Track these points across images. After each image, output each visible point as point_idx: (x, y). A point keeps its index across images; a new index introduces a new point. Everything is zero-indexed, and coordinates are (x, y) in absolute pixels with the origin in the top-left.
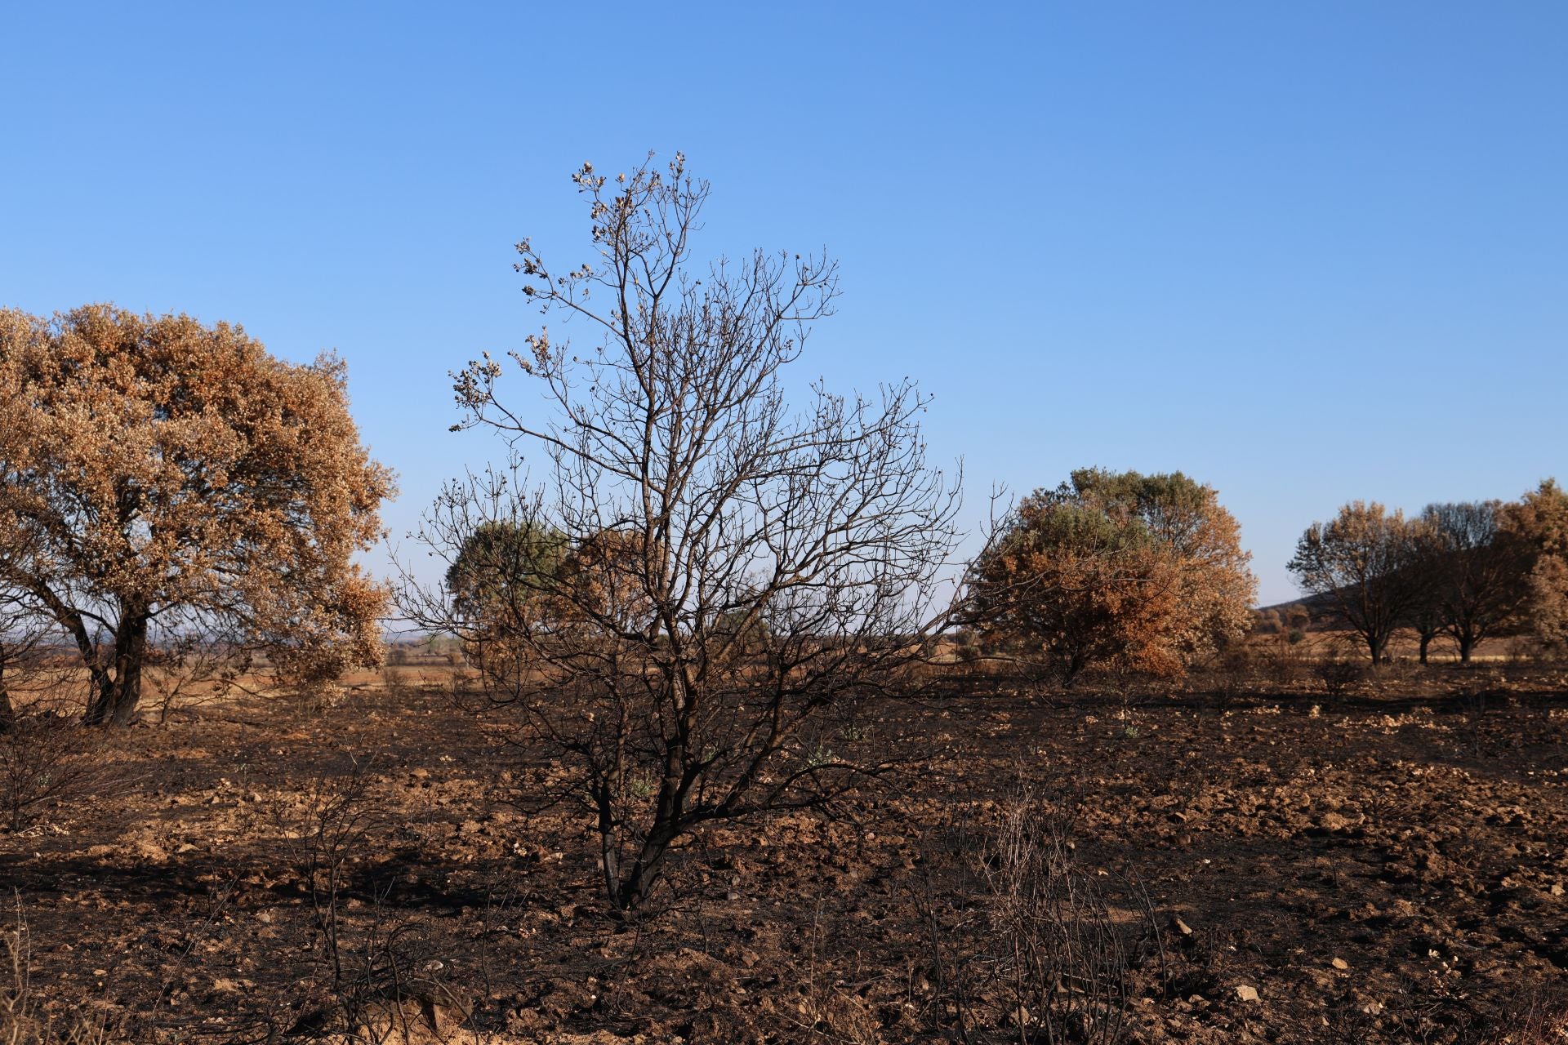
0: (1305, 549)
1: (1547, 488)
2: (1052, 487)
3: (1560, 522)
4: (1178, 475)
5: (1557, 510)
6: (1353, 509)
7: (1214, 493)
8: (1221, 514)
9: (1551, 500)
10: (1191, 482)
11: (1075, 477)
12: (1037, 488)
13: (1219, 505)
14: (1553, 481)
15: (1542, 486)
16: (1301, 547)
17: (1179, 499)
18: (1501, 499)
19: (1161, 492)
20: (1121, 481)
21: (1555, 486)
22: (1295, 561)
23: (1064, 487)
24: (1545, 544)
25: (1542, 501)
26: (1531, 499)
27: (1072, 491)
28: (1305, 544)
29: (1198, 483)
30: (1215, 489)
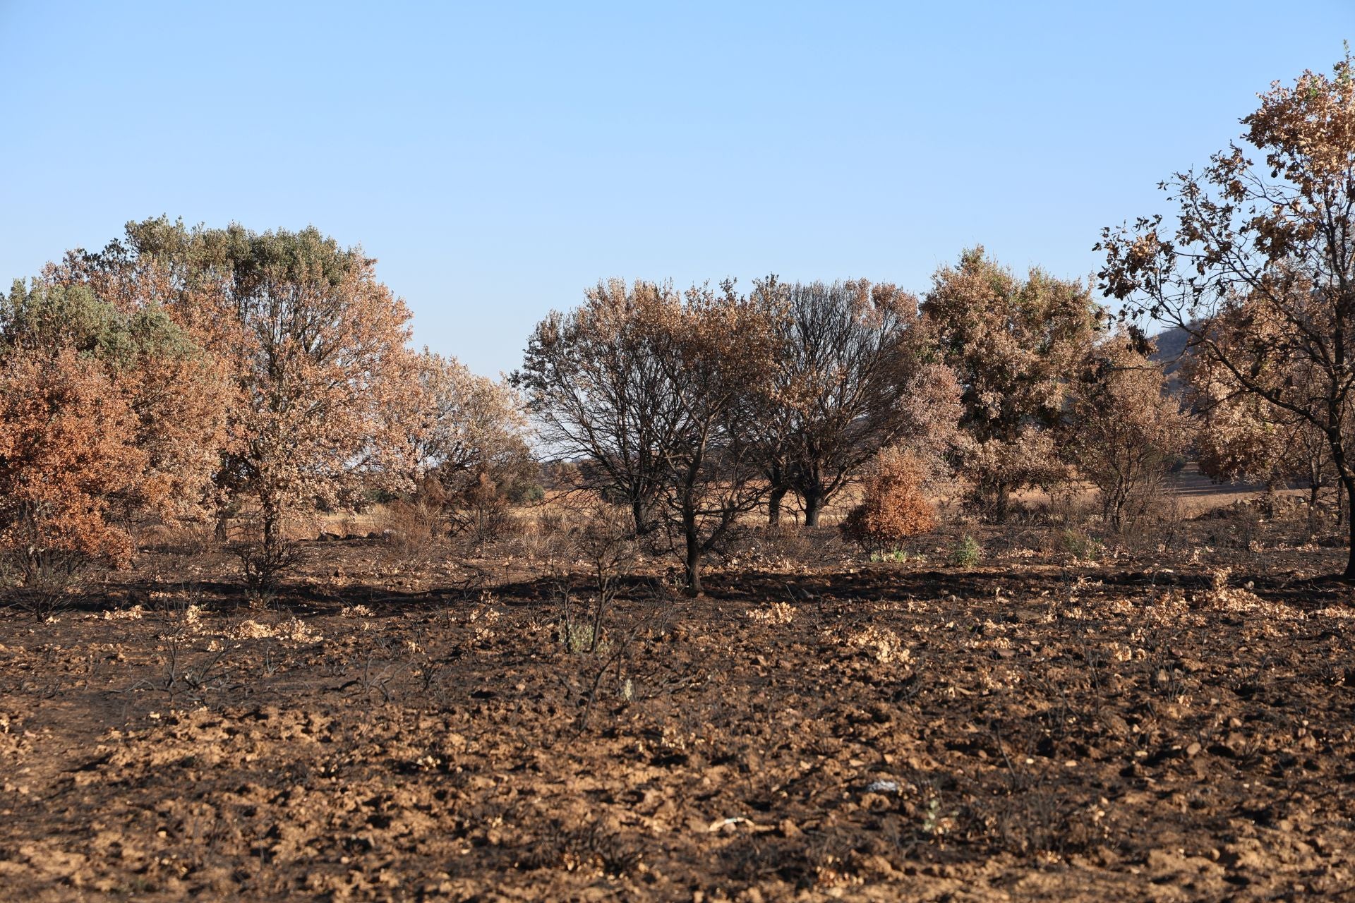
0: (538, 352)
1: (971, 263)
2: (96, 248)
3: (988, 315)
4: (311, 233)
5: (984, 296)
6: (607, 292)
7: (367, 263)
8: (378, 296)
9: (977, 280)
10: (331, 244)
11: (133, 231)
12: (73, 250)
13: (377, 282)
14: (980, 250)
15: (966, 259)
16: (533, 350)
17: (302, 270)
18: (869, 279)
19: (274, 258)
20: (210, 241)
21: (983, 259)
22: (522, 371)
23: (114, 247)
24: (966, 347)
25: (961, 283)
26: (945, 277)
27: (131, 255)
28: (538, 344)
29: (343, 246)
30: (369, 257)
